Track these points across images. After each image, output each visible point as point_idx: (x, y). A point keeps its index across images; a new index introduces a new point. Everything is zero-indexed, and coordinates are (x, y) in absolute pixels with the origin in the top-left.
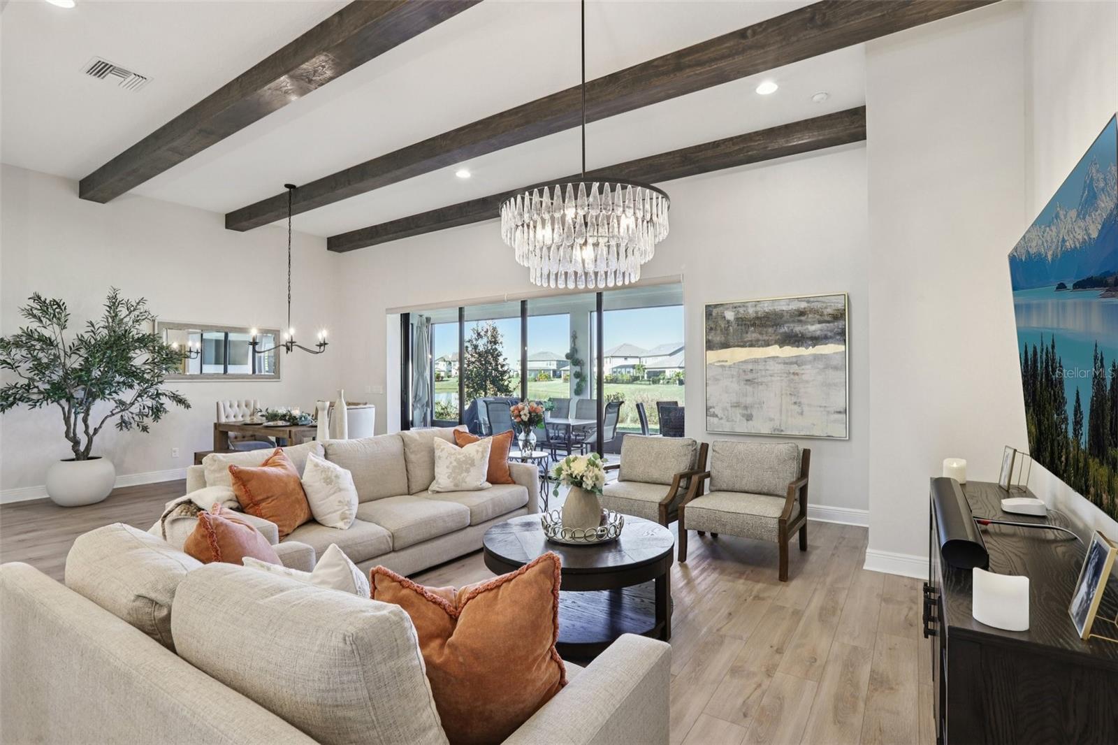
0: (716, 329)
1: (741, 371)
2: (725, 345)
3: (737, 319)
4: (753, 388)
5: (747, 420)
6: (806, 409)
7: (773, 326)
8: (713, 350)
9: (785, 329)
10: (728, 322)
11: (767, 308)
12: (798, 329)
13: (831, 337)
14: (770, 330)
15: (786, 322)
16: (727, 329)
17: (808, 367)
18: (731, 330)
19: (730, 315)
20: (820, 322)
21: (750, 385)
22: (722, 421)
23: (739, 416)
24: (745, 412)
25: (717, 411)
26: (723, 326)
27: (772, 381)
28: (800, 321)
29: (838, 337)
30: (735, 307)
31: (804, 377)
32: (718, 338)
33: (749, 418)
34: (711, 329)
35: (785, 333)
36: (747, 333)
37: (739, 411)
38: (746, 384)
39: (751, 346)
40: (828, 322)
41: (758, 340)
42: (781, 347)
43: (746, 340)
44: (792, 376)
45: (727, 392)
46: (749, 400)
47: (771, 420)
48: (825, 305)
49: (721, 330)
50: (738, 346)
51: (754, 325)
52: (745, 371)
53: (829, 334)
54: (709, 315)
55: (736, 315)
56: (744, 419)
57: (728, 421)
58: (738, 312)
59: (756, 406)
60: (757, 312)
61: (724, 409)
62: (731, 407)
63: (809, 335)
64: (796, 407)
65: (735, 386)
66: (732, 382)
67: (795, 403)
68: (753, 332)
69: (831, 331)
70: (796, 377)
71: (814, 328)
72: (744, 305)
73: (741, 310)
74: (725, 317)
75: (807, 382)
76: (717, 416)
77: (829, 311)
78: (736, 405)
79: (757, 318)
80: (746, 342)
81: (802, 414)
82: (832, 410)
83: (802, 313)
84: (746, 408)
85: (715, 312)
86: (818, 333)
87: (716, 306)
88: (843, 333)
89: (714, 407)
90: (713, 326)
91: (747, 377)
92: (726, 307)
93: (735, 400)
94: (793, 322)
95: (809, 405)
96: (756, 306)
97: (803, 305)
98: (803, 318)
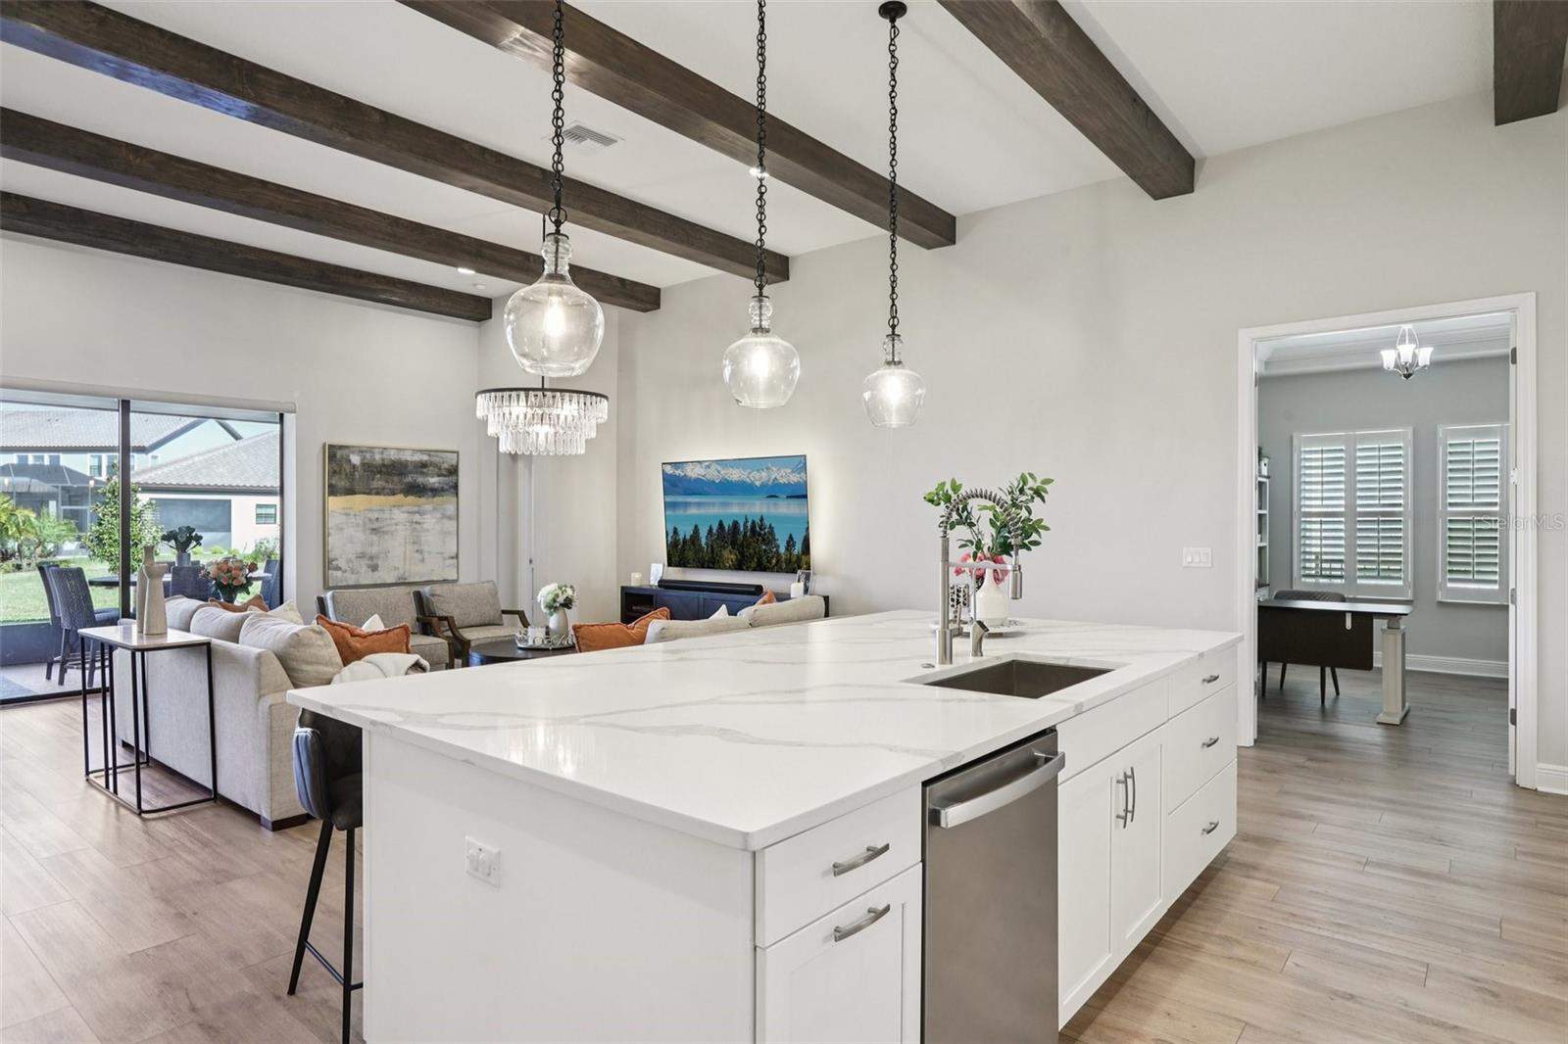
0: (340, 473)
1: (367, 520)
2: (350, 492)
3: (363, 464)
4: (380, 537)
5: (373, 571)
6: (426, 555)
7: (399, 475)
8: (336, 495)
9: (409, 479)
10: (354, 466)
11: (393, 455)
12: (421, 480)
13: (447, 490)
14: (396, 479)
15: (411, 473)
16: (352, 474)
17: (428, 516)
18: (357, 476)
19: (356, 459)
20: (439, 476)
21: (376, 534)
22: (347, 574)
23: (364, 568)
24: (370, 562)
25: (341, 563)
26: (348, 470)
27: (396, 530)
28: (422, 473)
29: (452, 490)
30: (361, 451)
31: (425, 526)
32: (342, 483)
33: (374, 568)
34: (335, 472)
35: (409, 482)
36: (373, 480)
37: (364, 563)
38: (371, 533)
39: (377, 494)
40: (445, 476)
41: (384, 488)
42: (406, 496)
43: (372, 487)
44: (414, 525)
45: (352, 543)
46: (375, 550)
47: (396, 569)
48: (441, 460)
49: (346, 474)
50: (364, 493)
51: (380, 472)
52: (370, 520)
53: (446, 487)
54: (332, 457)
55: (362, 460)
56: (370, 570)
57: (352, 573)
58: (365, 457)
59: (382, 555)
60: (383, 460)
61: (349, 561)
62: (357, 557)
63: (430, 486)
64: (417, 555)
65: (360, 536)
66: (357, 531)
67: (417, 551)
68: (379, 480)
69: (447, 484)
70: (418, 526)
71: (434, 481)
72: (371, 449)
73: (368, 456)
74: (350, 461)
75: (428, 530)
76: (340, 569)
77: (446, 466)
78: (362, 556)
79: (384, 465)
80: (371, 489)
81: (423, 560)
82: (447, 555)
83: (424, 465)
84: (371, 558)
85: (339, 454)
86: (437, 485)
87: (341, 447)
88: (456, 487)
89: (337, 559)
90: (335, 468)
91: (374, 526)
92: (352, 449)
93: (359, 550)
94: (417, 473)
95: (430, 552)
96: (382, 453)
97: (425, 458)
98: (425, 470)
